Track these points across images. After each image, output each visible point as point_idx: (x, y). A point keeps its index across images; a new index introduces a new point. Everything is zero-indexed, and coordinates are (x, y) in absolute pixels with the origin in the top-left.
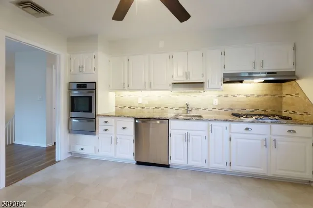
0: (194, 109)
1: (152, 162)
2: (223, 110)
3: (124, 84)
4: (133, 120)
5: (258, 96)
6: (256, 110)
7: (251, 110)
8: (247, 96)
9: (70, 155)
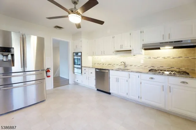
0: (129, 66)
1: (102, 90)
2: (147, 67)
3: (93, 52)
4: (95, 69)
5: (174, 58)
6: (172, 68)
7: (168, 68)
8: (164, 58)
9: (74, 83)
